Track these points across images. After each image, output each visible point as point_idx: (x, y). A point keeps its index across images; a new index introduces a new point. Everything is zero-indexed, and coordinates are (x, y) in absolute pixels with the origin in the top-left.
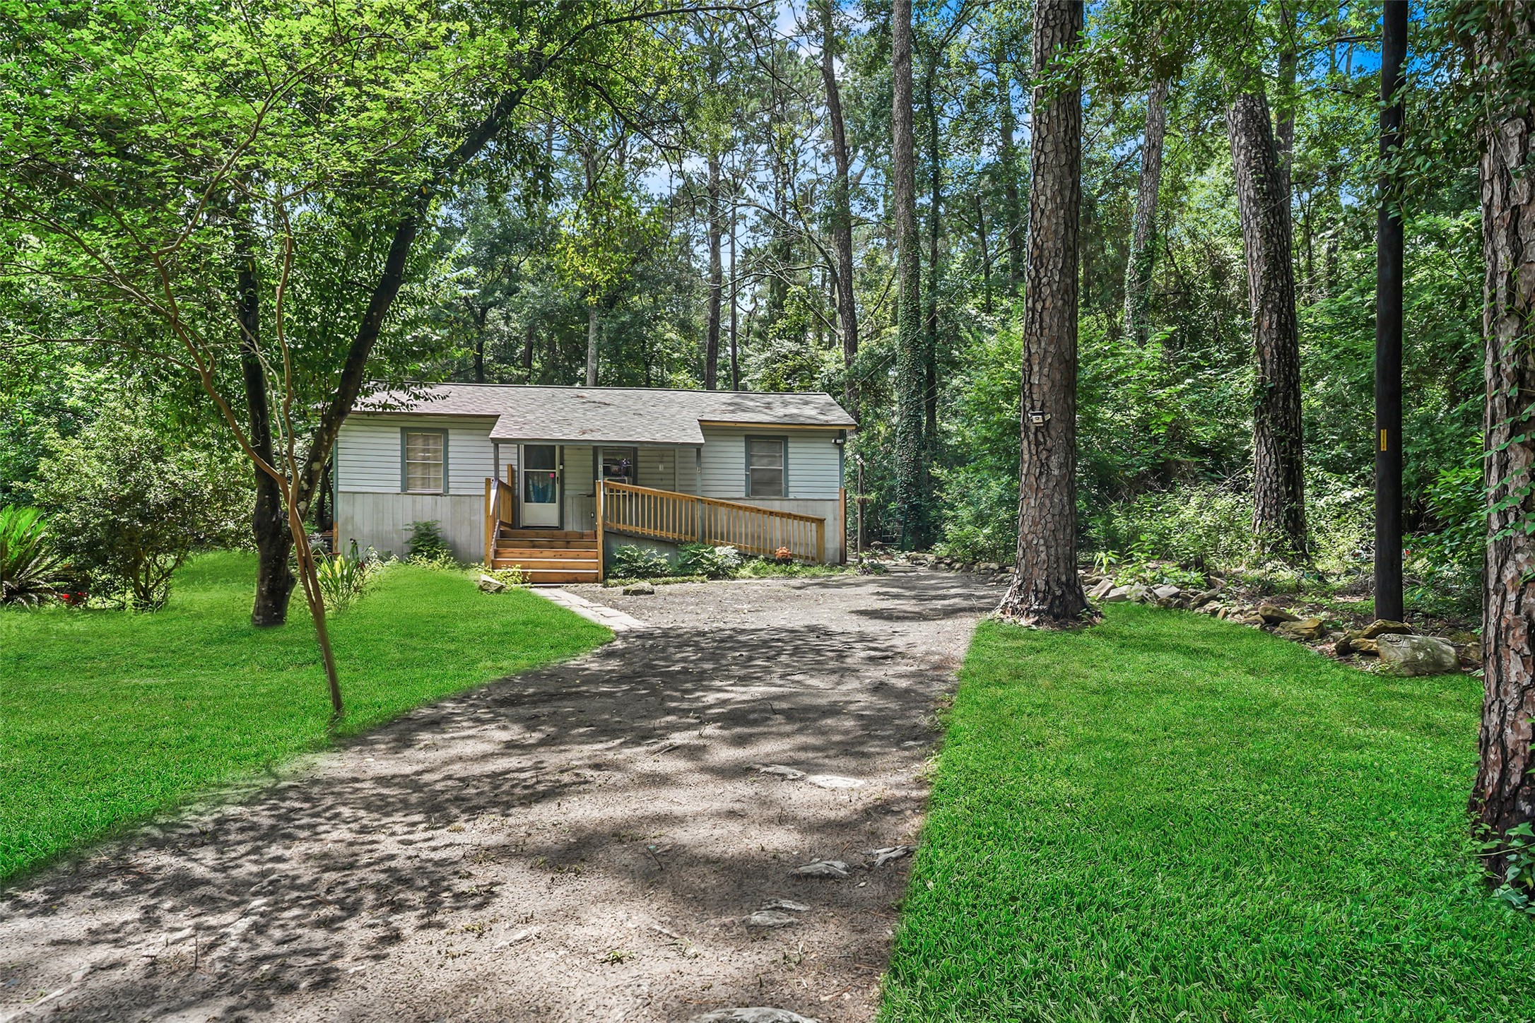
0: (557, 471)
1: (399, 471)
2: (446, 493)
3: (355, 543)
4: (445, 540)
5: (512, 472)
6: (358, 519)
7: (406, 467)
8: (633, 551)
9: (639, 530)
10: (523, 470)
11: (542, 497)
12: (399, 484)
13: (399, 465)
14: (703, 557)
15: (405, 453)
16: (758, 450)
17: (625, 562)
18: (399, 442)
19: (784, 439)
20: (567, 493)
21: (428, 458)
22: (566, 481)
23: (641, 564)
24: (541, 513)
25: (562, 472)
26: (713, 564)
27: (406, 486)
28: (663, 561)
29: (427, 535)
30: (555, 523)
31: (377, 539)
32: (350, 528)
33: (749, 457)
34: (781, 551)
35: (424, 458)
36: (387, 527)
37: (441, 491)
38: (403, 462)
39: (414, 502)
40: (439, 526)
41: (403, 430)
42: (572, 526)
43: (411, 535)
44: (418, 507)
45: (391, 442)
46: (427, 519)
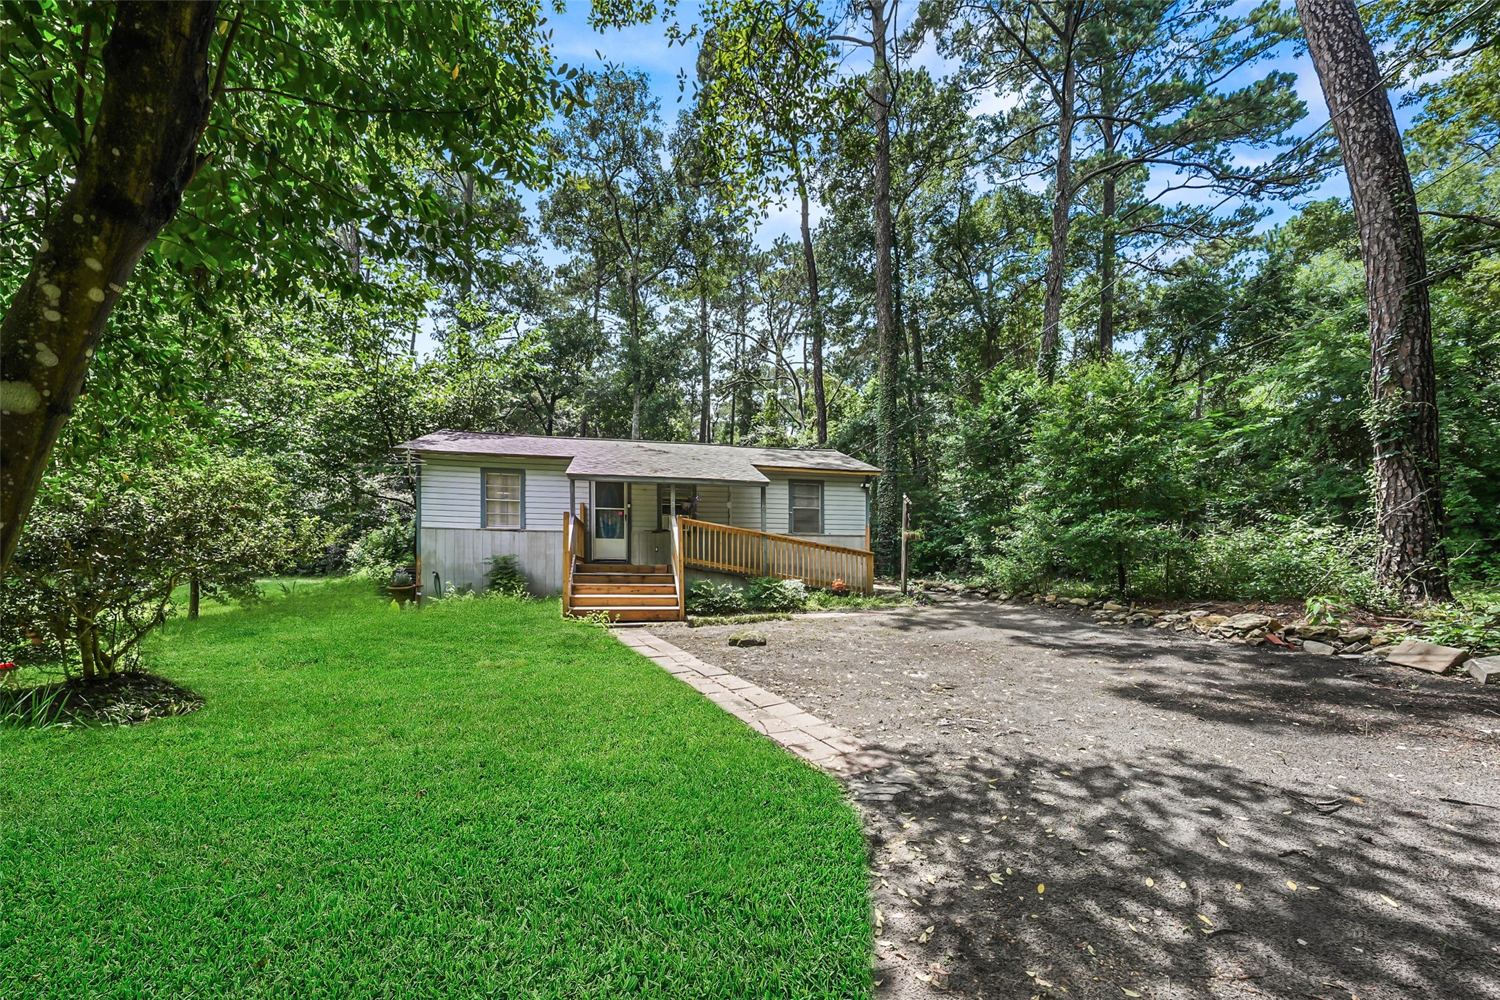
0: (625, 509)
1: (479, 509)
2: (523, 529)
3: (437, 577)
4: (522, 573)
5: (585, 510)
6: (440, 553)
7: (485, 504)
8: (708, 585)
9: (709, 564)
10: (594, 509)
11: (611, 533)
12: (479, 520)
13: (479, 503)
14: (776, 591)
15: (485, 491)
16: (798, 493)
17: (700, 596)
18: (479, 481)
19: (822, 483)
20: (634, 529)
21: (507, 497)
22: (634, 518)
23: (717, 599)
24: (612, 548)
25: (629, 510)
26: (785, 598)
27: (484, 524)
28: (739, 596)
29: (506, 568)
30: (624, 556)
31: (458, 572)
32: (433, 561)
33: (792, 498)
34: (837, 582)
35: (503, 497)
36: (468, 560)
37: (518, 527)
38: (482, 500)
39: (493, 537)
40: (516, 560)
41: (484, 471)
42: (637, 561)
43: (490, 568)
44: (497, 542)
45: (472, 481)
46: (505, 553)
